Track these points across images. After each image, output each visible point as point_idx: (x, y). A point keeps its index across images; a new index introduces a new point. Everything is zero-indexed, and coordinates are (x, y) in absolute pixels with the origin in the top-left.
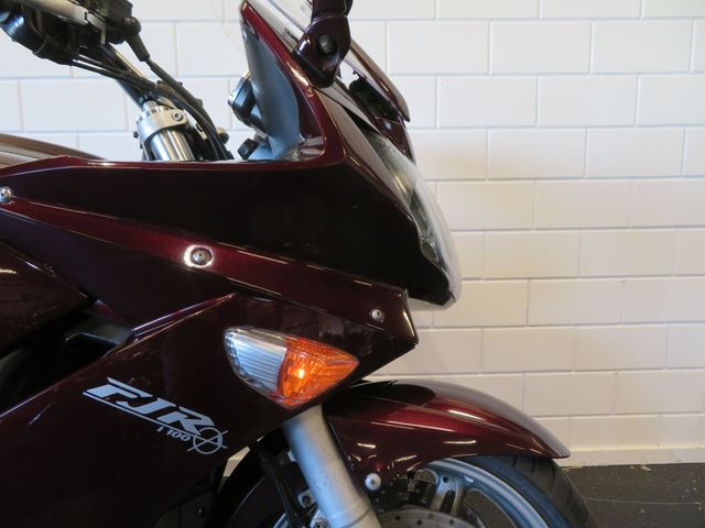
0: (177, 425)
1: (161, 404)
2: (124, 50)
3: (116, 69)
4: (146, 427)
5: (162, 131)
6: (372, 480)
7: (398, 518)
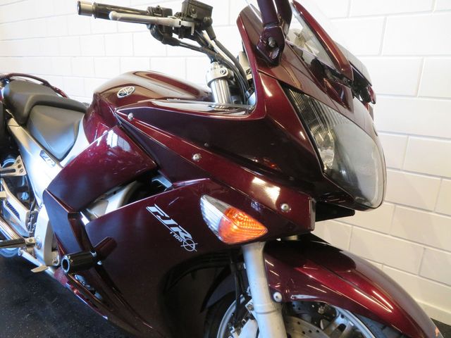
0: (177, 233)
1: (172, 222)
5: (216, 79)
6: (278, 297)
7: (299, 323)
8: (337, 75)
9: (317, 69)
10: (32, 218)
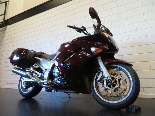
0: (87, 55)
1: (86, 53)
4: (85, 55)
6: (105, 64)
10: (43, 74)
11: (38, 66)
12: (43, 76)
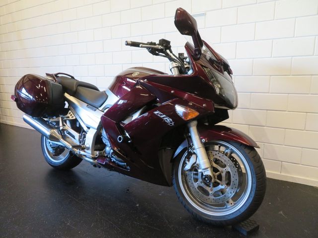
0: (166, 120)
1: (164, 116)
2: (168, 51)
3: (167, 56)
4: (161, 119)
5: (173, 67)
6: (204, 140)
8: (218, 63)
9: (211, 61)
10: (82, 137)
11: (73, 115)
12: (83, 140)
